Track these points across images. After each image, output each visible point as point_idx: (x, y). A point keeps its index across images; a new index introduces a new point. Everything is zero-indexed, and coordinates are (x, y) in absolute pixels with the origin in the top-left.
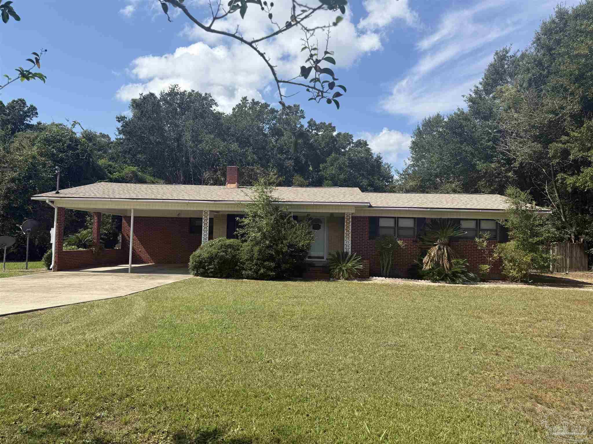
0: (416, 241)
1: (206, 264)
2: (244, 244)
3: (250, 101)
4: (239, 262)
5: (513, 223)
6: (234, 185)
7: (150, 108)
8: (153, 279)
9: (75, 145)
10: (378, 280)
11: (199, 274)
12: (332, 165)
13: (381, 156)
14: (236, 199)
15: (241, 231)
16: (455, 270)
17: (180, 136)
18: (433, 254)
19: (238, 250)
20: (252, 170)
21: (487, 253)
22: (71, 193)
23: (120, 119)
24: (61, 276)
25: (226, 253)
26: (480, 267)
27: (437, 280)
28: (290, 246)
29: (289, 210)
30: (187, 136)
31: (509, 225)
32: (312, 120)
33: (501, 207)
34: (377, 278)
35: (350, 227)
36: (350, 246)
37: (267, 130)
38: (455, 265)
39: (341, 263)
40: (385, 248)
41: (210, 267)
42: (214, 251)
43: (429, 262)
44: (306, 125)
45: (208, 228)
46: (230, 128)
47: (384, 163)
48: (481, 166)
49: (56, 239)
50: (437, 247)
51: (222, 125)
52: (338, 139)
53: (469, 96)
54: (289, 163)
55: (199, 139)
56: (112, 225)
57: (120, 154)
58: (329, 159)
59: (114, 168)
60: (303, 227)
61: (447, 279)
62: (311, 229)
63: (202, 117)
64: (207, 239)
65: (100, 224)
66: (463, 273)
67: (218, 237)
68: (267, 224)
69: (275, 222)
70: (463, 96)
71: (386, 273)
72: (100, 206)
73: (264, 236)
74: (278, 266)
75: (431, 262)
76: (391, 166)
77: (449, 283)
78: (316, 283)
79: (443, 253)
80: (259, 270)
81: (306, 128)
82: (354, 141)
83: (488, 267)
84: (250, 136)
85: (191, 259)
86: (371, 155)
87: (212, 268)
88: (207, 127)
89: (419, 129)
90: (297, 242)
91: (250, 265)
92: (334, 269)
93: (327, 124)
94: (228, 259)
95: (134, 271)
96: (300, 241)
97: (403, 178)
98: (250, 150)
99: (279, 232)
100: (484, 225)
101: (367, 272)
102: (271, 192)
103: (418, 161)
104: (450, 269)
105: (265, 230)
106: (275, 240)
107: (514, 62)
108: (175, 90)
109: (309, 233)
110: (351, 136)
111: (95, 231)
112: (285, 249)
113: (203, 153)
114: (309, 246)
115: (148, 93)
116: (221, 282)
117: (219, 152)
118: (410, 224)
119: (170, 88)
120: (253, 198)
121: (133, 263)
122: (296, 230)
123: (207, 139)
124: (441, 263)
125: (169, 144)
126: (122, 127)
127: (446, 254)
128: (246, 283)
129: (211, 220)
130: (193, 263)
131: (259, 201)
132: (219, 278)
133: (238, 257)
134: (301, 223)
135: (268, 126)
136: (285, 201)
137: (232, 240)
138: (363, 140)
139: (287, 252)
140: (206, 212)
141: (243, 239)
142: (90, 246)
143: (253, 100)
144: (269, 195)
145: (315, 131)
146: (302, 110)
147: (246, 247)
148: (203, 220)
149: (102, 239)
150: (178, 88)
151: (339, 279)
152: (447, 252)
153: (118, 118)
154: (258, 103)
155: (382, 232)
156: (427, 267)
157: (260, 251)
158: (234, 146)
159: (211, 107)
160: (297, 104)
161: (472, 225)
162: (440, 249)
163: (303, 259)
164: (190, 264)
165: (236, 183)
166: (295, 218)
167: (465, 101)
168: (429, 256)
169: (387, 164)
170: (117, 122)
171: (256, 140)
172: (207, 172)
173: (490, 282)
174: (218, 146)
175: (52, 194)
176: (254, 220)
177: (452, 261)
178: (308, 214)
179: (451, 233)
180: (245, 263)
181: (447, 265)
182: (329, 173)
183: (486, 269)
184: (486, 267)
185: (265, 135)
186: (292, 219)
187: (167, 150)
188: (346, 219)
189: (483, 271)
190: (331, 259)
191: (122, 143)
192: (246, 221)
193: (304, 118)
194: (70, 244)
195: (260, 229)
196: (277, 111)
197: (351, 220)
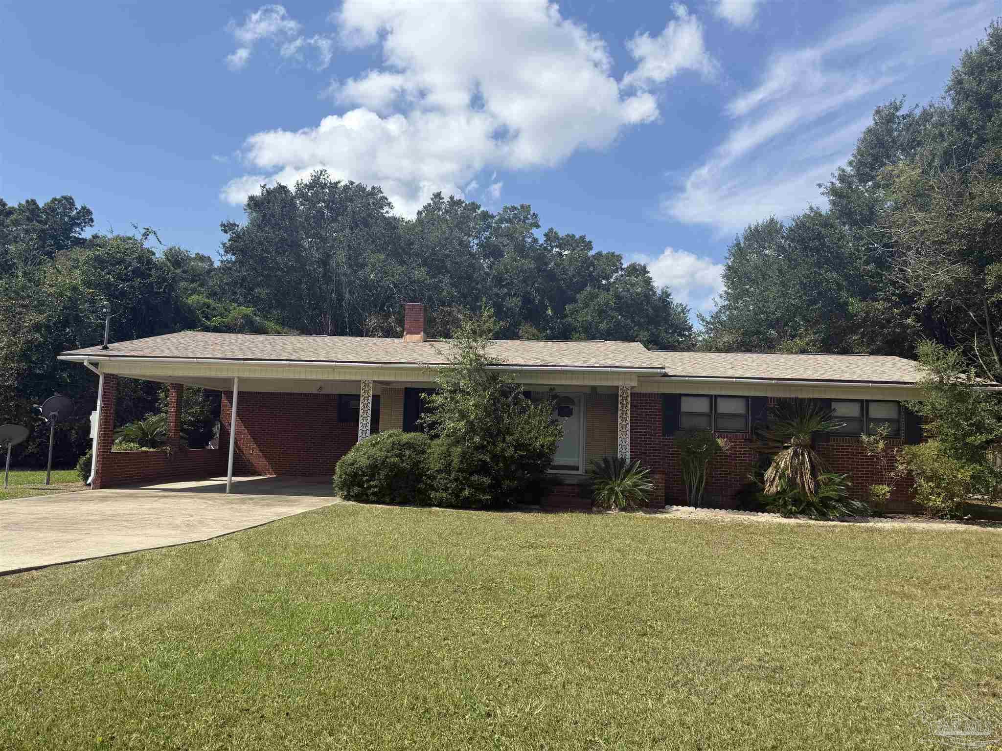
0: (751, 441)
1: (365, 479)
2: (434, 442)
3: (446, 199)
4: (426, 475)
5: (934, 408)
6: (417, 337)
7: (277, 210)
8: (268, 505)
9: (146, 269)
10: (682, 512)
11: (352, 496)
12: (587, 305)
13: (669, 291)
14: (421, 361)
15: (429, 418)
16: (827, 494)
17: (329, 256)
18: (782, 465)
19: (424, 452)
20: (449, 314)
21: (884, 461)
22: (130, 348)
23: (227, 227)
24: (104, 498)
25: (401, 458)
26: (871, 490)
27: (791, 513)
28: (518, 446)
29: (516, 382)
30: (340, 257)
31: (926, 410)
32: (551, 230)
33: (906, 379)
34: (680, 507)
35: (629, 412)
36: (629, 447)
37: (475, 247)
38: (826, 484)
39: (611, 480)
40: (694, 452)
41: (372, 483)
42: (379, 454)
43: (777, 479)
44: (542, 240)
45: (370, 412)
46: (412, 244)
47: (675, 303)
48: (856, 306)
49: (99, 431)
50: (790, 451)
51: (399, 237)
52: (596, 262)
53: (829, 185)
54: (513, 303)
55: (360, 261)
56: (203, 407)
57: (227, 287)
58: (580, 297)
59: (214, 309)
60: (542, 411)
61: (810, 510)
62: (556, 416)
63: (366, 225)
64: (368, 432)
65: (180, 404)
66: (840, 500)
67: (387, 429)
68: (475, 405)
69: (492, 401)
70: (820, 186)
71: (696, 499)
72: (181, 373)
73: (471, 428)
74: (496, 485)
75: (780, 478)
76: (688, 308)
77: (816, 519)
78: (566, 517)
79: (803, 463)
80: (463, 489)
81: (542, 244)
82: (624, 266)
83: (887, 489)
84: (447, 256)
85: (337, 469)
86: (651, 290)
87: (376, 487)
88: (373, 242)
89: (738, 244)
90: (531, 438)
91: (445, 481)
92: (599, 489)
93: (577, 237)
94: (404, 469)
95: (237, 489)
96: (536, 438)
97: (711, 329)
98: (447, 280)
99: (499, 419)
100: (876, 412)
101: (660, 496)
102: (483, 347)
103: (736, 301)
104: (816, 492)
105: (472, 417)
106: (491, 435)
107: (910, 125)
108: (322, 180)
109: (553, 422)
110: (619, 258)
111: (172, 417)
112: (510, 452)
113: (366, 285)
114: (553, 447)
115: (276, 185)
116: (391, 511)
117: (394, 283)
118: (737, 407)
119: (312, 176)
120: (451, 358)
121: (234, 474)
122: (529, 417)
123: (372, 260)
124: (798, 480)
125: (310, 270)
126: (229, 240)
127: (808, 464)
128: (436, 514)
129: (376, 399)
130: (340, 477)
131: (462, 364)
132: (388, 504)
133: (422, 465)
134: (539, 405)
135: (476, 241)
136: (508, 363)
137: (412, 435)
138: (639, 265)
139: (512, 457)
140: (366, 385)
141: (433, 432)
142: (163, 443)
143: (452, 198)
144: (481, 352)
145: (557, 250)
146: (534, 214)
147: (437, 447)
148: (361, 399)
149: (183, 430)
150: (326, 176)
151: (609, 508)
152: (810, 460)
153: (223, 225)
154: (459, 203)
155: (685, 422)
156: (772, 489)
157: (463, 455)
158: (420, 273)
159: (382, 208)
160: (526, 203)
161: (853, 411)
162: (796, 454)
163: (542, 472)
164: (335, 477)
165: (422, 333)
166: (527, 394)
167: (823, 194)
168: (775, 467)
169: (681, 305)
170: (222, 233)
171: (457, 263)
172: (373, 317)
173: (891, 518)
174: (393, 272)
175: (96, 350)
176: (452, 399)
177: (820, 478)
178: (552, 388)
179: (815, 425)
180: (435, 478)
181: (809, 483)
182: (580, 319)
183: (884, 494)
184: (884, 490)
185: (472, 255)
186: (521, 396)
187: (305, 280)
188: (620, 398)
189: (878, 496)
190: (594, 472)
191: (230, 269)
192: (439, 400)
193: (538, 226)
194: (128, 439)
195: (463, 416)
196: (492, 217)
197: (629, 399)
